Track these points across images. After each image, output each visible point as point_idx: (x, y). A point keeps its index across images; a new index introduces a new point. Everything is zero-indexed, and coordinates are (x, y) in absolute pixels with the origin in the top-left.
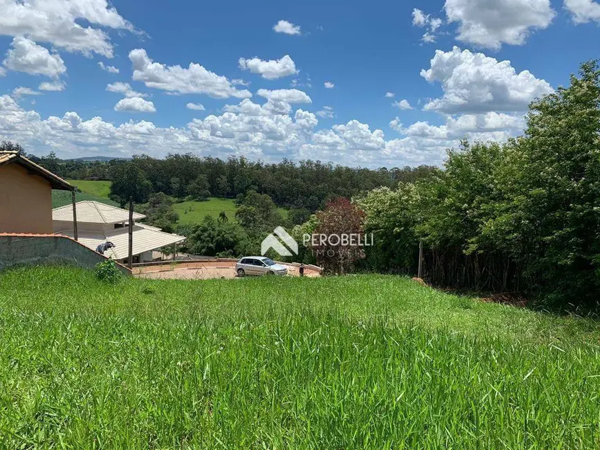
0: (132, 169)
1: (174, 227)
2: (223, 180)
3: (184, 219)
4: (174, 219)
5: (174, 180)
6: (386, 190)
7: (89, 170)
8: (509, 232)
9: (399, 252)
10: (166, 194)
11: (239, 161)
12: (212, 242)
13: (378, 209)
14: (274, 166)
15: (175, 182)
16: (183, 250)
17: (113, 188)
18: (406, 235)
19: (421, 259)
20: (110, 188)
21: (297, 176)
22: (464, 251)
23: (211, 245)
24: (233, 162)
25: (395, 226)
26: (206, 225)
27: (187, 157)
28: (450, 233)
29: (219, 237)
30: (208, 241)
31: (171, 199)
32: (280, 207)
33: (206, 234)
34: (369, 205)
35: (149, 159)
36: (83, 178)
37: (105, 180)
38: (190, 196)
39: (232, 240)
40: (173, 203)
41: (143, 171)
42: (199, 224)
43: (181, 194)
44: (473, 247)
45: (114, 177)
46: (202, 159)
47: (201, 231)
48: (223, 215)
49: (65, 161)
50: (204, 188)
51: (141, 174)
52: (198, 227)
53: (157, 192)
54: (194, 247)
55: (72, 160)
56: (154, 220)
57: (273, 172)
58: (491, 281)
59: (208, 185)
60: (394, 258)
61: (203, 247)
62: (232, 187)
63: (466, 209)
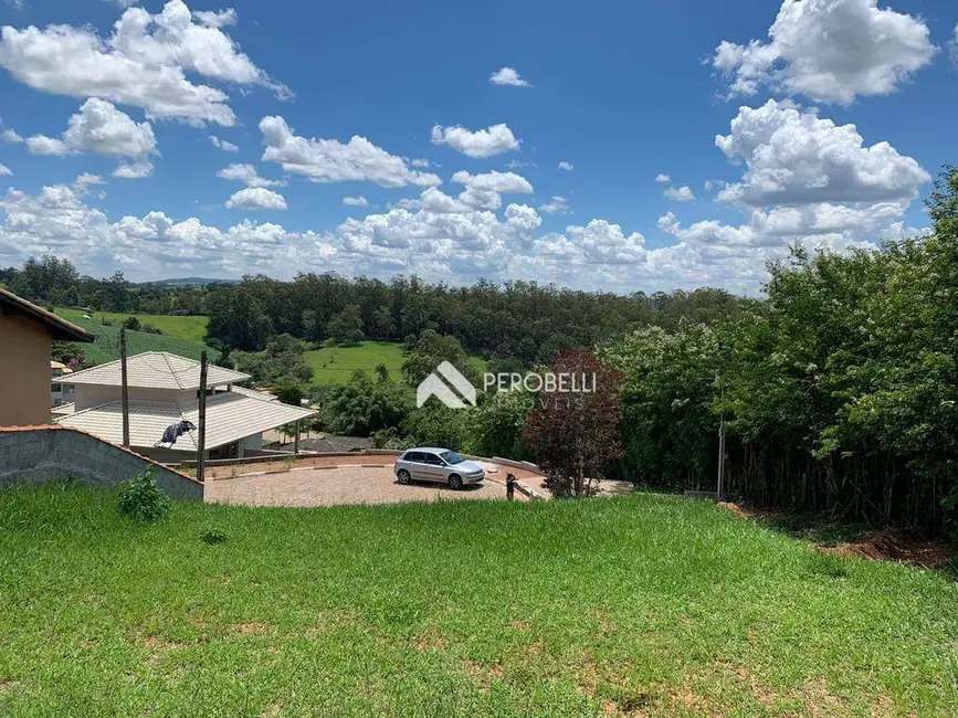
0: (241, 297)
1: (304, 388)
2: (384, 314)
3: (321, 377)
4: (306, 376)
5: (306, 313)
6: (657, 333)
7: (174, 299)
8: (911, 421)
9: (682, 443)
10: (295, 336)
11: (409, 283)
12: (364, 414)
13: (642, 367)
14: (464, 290)
15: (308, 318)
16: (318, 427)
17: (211, 327)
18: (695, 411)
19: (722, 456)
20: (207, 327)
21: (501, 307)
22: (814, 453)
23: (362, 418)
24: (399, 285)
25: (673, 396)
26: (355, 386)
27: (327, 277)
28: (782, 415)
29: (376, 406)
30: (358, 412)
31: (302, 343)
32: (474, 356)
33: (355, 401)
34: (626, 358)
35: (268, 281)
36: (164, 312)
37: (199, 315)
38: (331, 339)
39: (396, 409)
40: (304, 350)
41: (259, 300)
42: (345, 384)
43: (318, 336)
44: (830, 445)
45: (213, 311)
46: (351, 279)
47: (347, 396)
48: (382, 370)
49: (139, 285)
50: (355, 325)
51: (256, 306)
52: (342, 389)
53: (279, 334)
54: (334, 422)
55: (150, 284)
56: (275, 377)
57: (463, 300)
58: (861, 504)
59: (360, 322)
60: (672, 452)
61: (350, 422)
62: (398, 324)
63: (812, 373)
